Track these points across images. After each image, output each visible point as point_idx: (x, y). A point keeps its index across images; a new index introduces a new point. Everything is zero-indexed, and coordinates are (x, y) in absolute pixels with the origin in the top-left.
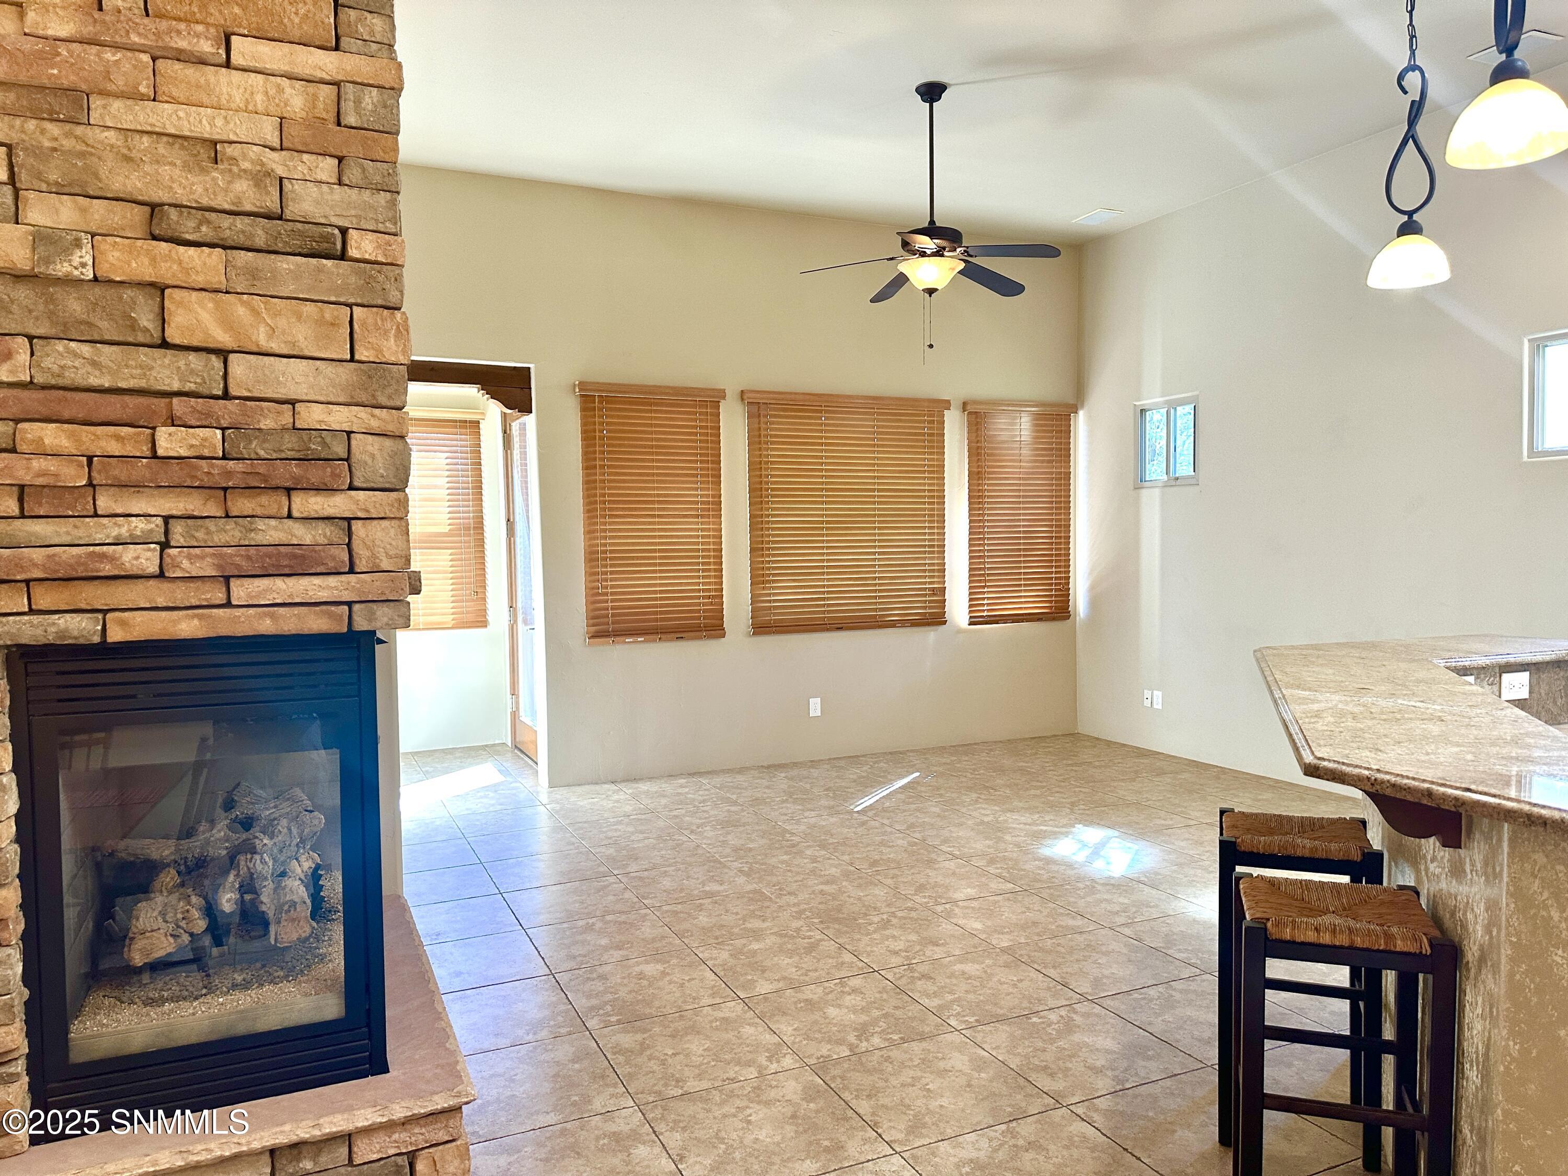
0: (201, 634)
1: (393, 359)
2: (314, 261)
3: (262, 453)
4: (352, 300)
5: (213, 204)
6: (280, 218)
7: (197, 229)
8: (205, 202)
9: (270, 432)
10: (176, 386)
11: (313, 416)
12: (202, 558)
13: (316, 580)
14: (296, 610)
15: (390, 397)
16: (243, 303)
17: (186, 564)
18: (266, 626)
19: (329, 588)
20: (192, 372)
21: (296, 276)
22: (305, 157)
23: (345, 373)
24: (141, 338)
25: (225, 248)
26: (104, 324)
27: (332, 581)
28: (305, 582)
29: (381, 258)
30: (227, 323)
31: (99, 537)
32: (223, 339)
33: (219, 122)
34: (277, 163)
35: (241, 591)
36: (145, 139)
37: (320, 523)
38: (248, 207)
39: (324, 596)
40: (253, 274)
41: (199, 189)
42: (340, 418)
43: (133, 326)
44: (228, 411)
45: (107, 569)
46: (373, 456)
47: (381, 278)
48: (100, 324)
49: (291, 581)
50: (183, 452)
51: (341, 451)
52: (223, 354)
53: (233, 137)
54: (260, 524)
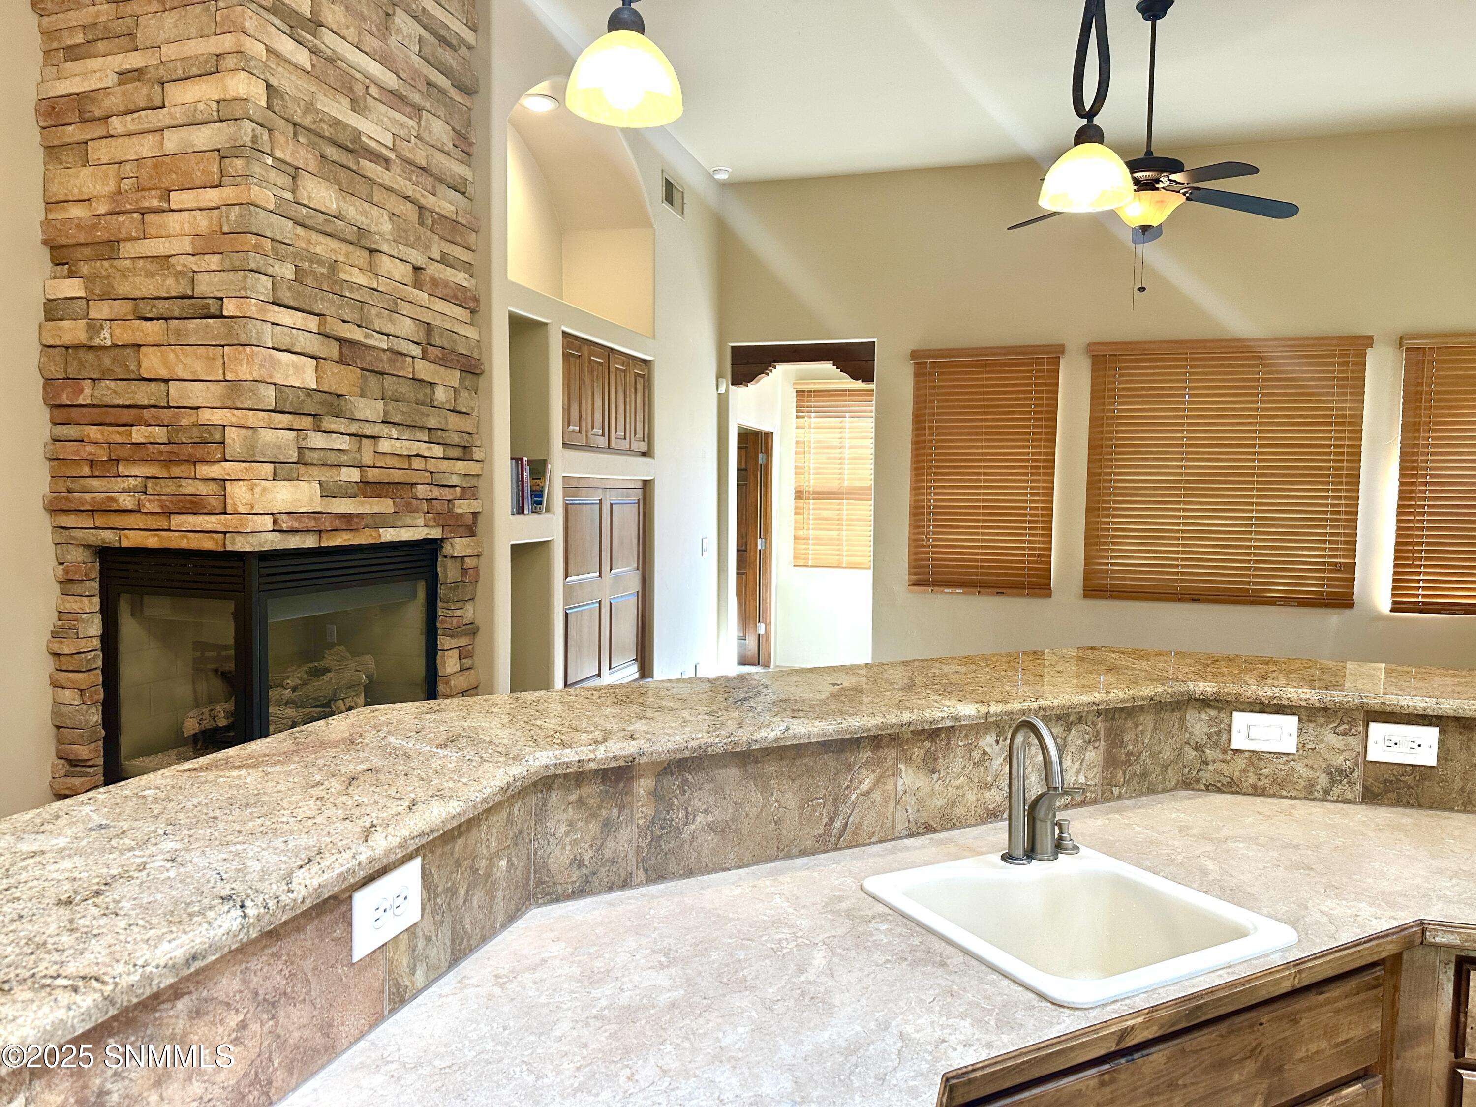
0: (157, 546)
1: (244, 378)
2: (204, 321)
3: (184, 440)
4: (223, 343)
5: (158, 295)
6: (192, 297)
7: (151, 311)
8: (155, 294)
9: (186, 427)
10: (146, 403)
11: (206, 416)
12: (153, 501)
13: (207, 517)
14: (197, 535)
15: (242, 403)
16: (173, 351)
17: (147, 504)
18: (184, 544)
19: (211, 522)
20: (152, 394)
21: (196, 331)
22: (206, 256)
23: (218, 389)
24: (133, 376)
25: (166, 319)
26: (118, 370)
27: (213, 518)
28: (201, 518)
29: (239, 314)
30: (165, 363)
31: (116, 489)
32: (163, 373)
33: (167, 245)
34: (192, 263)
35: (176, 521)
36: (141, 261)
37: (211, 482)
38: (174, 294)
39: (209, 527)
40: (178, 332)
41: (151, 287)
42: (217, 417)
43: (129, 371)
44: (166, 415)
45: (115, 507)
46: (233, 440)
47: (236, 327)
48: (115, 369)
49: (195, 517)
50: (143, 440)
51: (218, 437)
52: (166, 381)
53: (173, 253)
54: (184, 482)
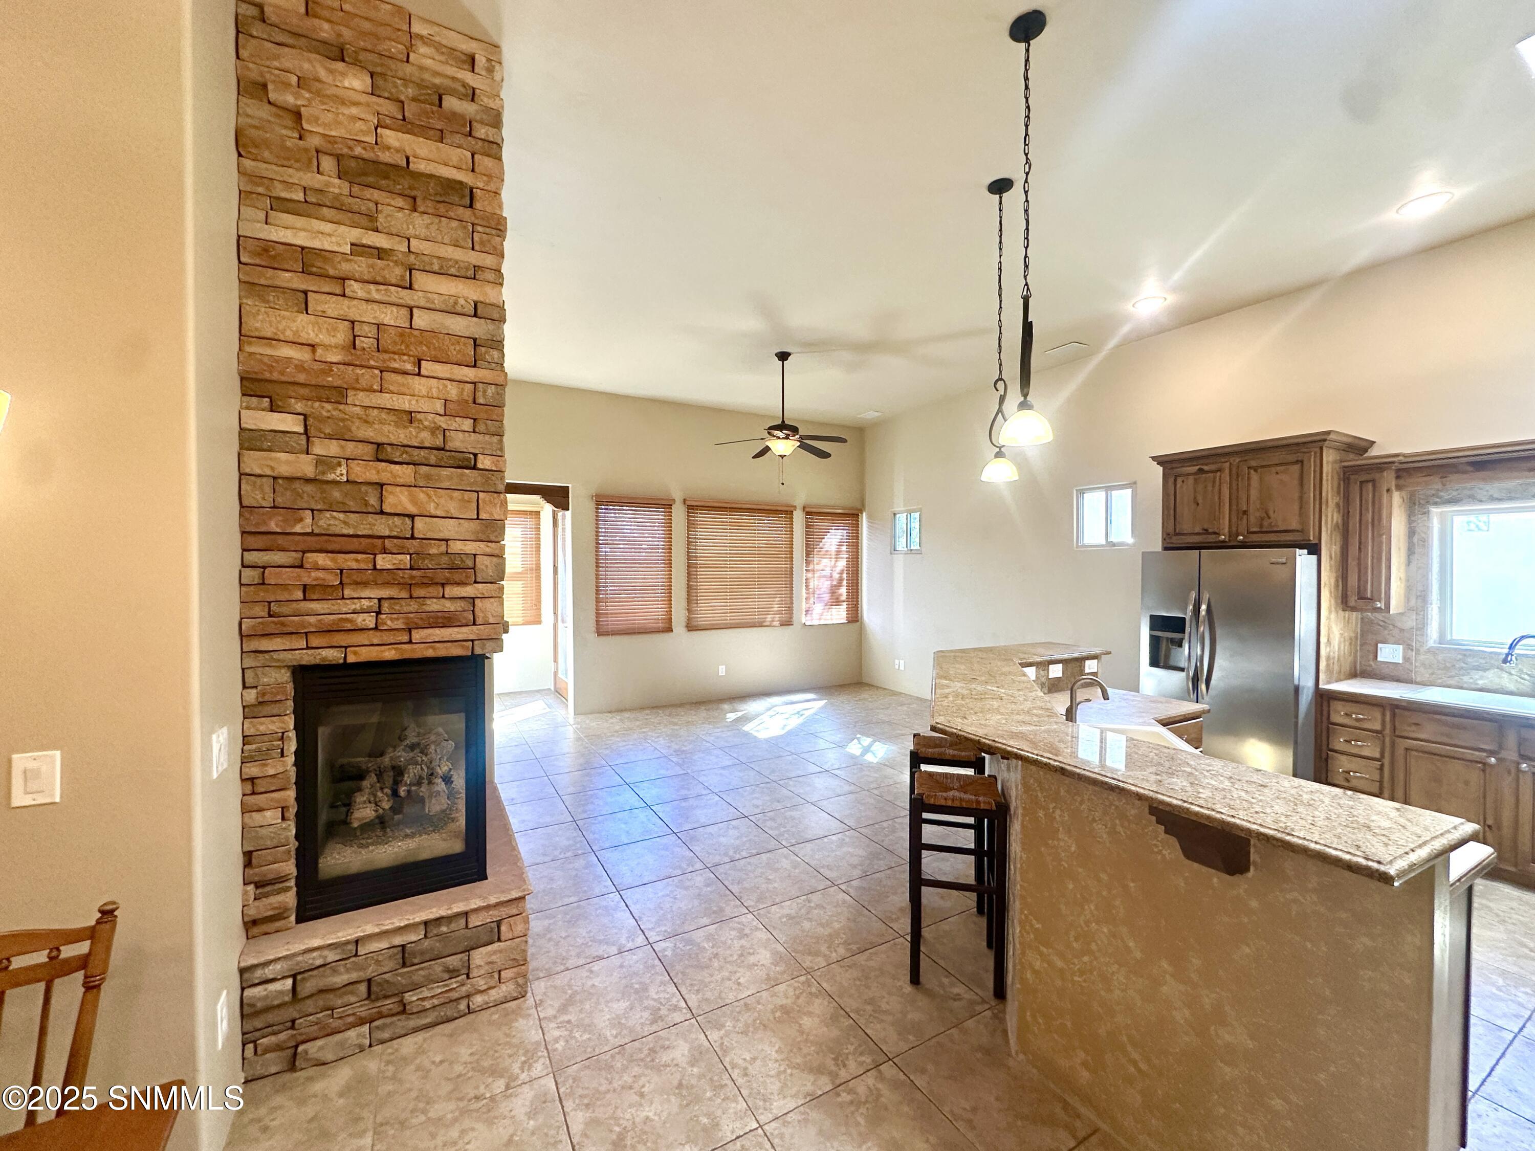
0: (396, 658)
1: (498, 518)
2: (459, 470)
3: (430, 566)
4: (478, 489)
5: (409, 443)
6: (443, 449)
7: (401, 455)
8: (405, 442)
9: (434, 555)
10: (387, 533)
11: (456, 547)
12: (397, 619)
13: (456, 629)
14: (446, 645)
15: (496, 537)
16: (423, 492)
17: (389, 622)
18: (430, 653)
19: (463, 633)
20: (396, 526)
21: (450, 478)
22: (457, 419)
23: (474, 525)
24: (370, 510)
25: (414, 465)
26: (351, 503)
27: (464, 629)
28: (450, 630)
29: (494, 468)
30: (414, 501)
31: (344, 610)
32: (412, 510)
33: (414, 402)
34: (443, 422)
35: (417, 635)
36: (376, 411)
37: (459, 601)
38: (427, 445)
39: (460, 637)
40: (428, 477)
41: (402, 436)
42: (470, 548)
43: (366, 504)
44: (413, 545)
45: (349, 626)
46: (487, 566)
47: (493, 478)
48: (348, 503)
49: (442, 630)
50: (389, 567)
51: (471, 564)
52: (412, 517)
53: (420, 410)
54: (428, 602)
